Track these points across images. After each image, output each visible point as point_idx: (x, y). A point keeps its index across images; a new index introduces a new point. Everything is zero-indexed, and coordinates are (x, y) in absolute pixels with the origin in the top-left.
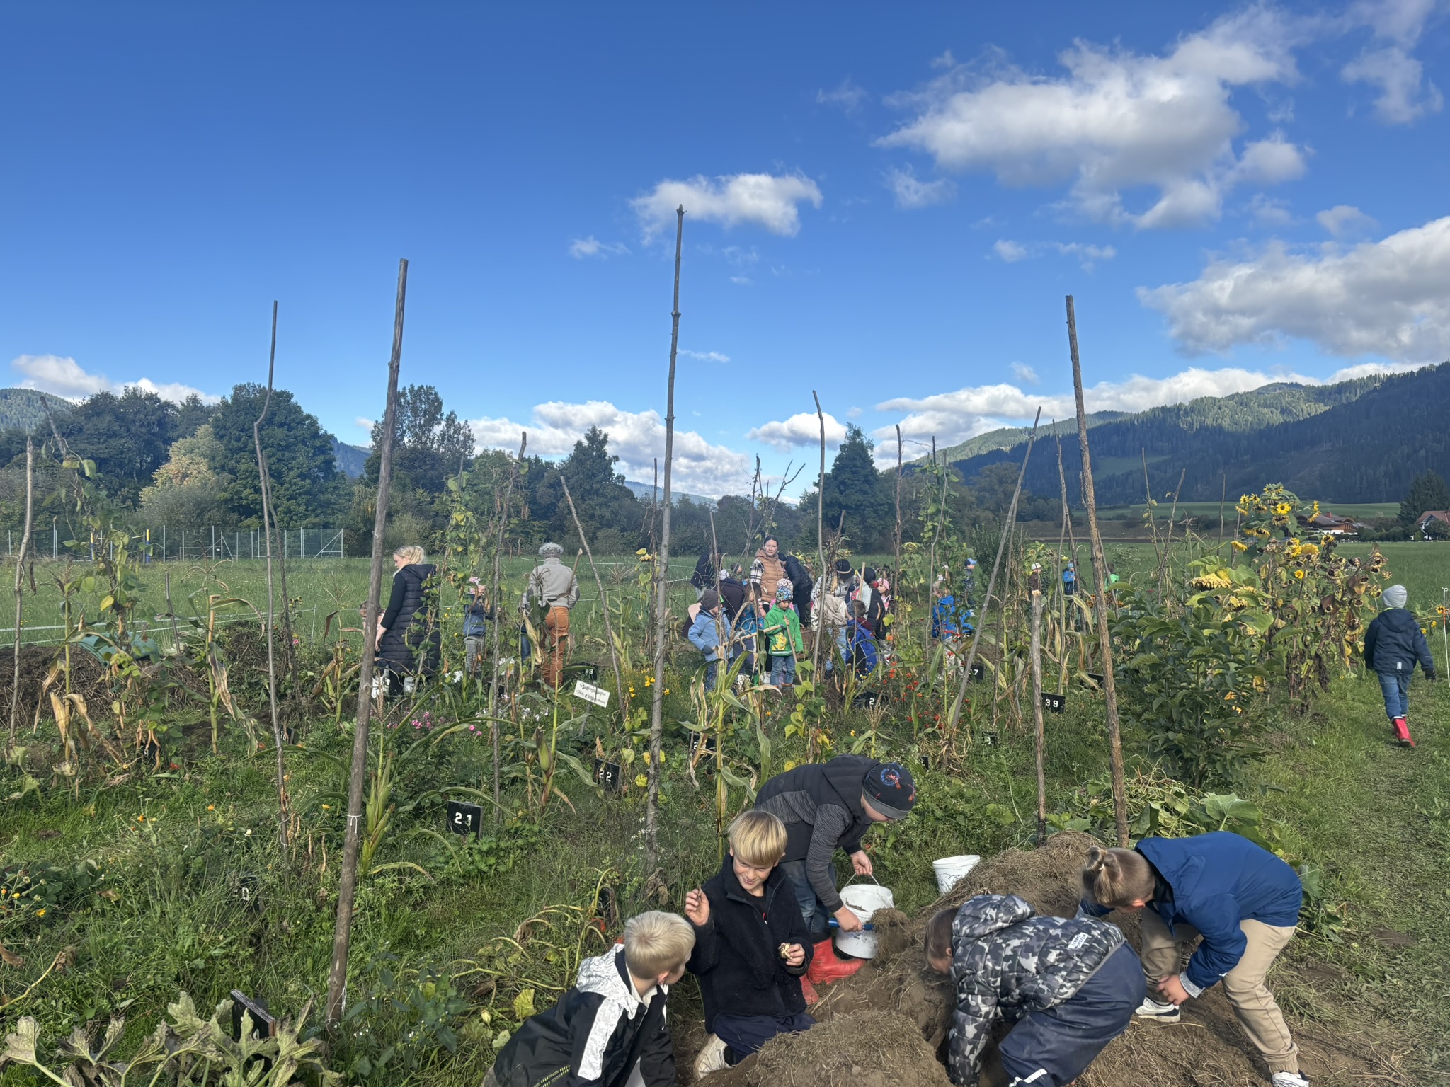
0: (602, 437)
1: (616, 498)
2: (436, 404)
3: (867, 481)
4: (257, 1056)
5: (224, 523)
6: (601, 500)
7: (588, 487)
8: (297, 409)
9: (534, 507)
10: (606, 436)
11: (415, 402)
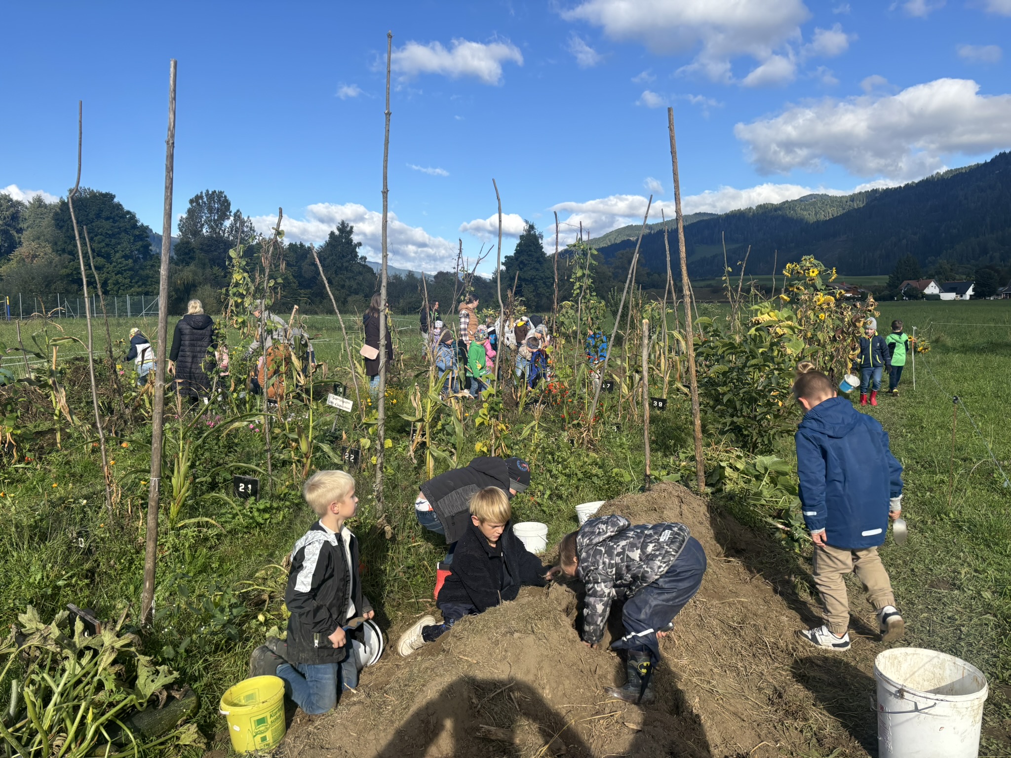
0: (348, 229)
1: (360, 273)
2: (225, 204)
3: (538, 262)
4: (88, 648)
5: (67, 292)
6: (350, 274)
7: (340, 265)
8: (119, 206)
9: (301, 280)
10: (352, 228)
11: (210, 203)
